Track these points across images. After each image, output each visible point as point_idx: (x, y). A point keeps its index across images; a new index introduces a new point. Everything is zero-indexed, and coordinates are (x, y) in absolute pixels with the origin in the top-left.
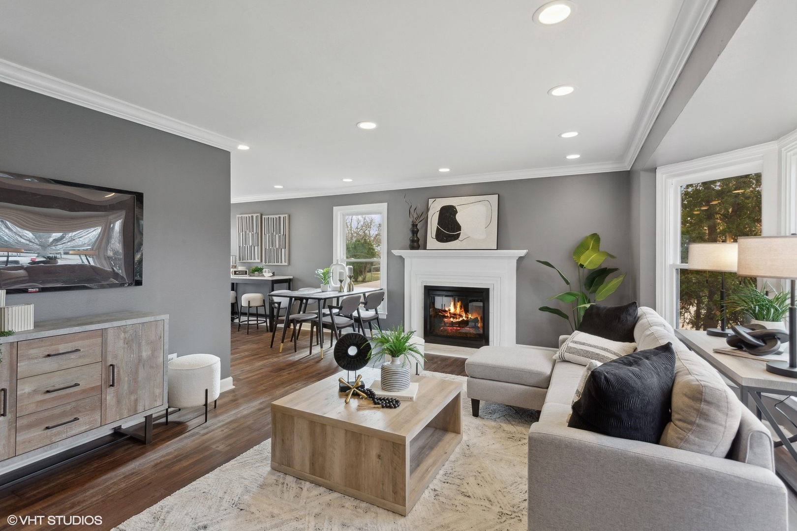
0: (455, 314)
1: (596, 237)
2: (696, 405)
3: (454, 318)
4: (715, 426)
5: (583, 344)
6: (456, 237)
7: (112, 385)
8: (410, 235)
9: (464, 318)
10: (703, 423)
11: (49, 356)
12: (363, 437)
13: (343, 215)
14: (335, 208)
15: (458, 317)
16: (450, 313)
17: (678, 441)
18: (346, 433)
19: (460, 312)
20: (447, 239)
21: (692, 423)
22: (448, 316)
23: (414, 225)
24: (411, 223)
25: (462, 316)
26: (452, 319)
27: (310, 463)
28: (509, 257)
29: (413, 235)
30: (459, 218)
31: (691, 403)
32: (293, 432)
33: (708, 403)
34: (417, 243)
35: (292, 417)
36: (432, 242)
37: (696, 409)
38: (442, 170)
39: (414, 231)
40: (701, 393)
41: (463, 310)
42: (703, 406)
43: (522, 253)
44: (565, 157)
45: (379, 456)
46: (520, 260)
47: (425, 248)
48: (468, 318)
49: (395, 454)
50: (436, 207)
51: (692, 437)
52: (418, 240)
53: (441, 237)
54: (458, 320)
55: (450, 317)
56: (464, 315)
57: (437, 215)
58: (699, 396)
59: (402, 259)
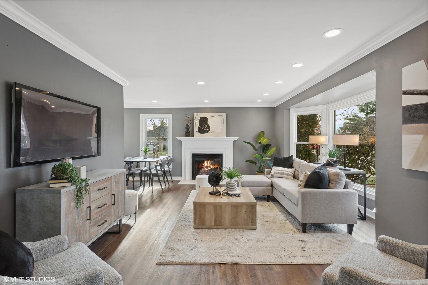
0: (207, 166)
1: (263, 132)
2: (338, 177)
3: (206, 168)
4: (342, 181)
5: (280, 170)
6: (208, 131)
7: (114, 204)
8: (185, 130)
9: (211, 168)
10: (340, 181)
11: (99, 190)
12: (239, 206)
13: (145, 119)
14: (141, 115)
15: (208, 167)
16: (205, 166)
17: (334, 187)
18: (231, 206)
19: (209, 165)
20: (203, 132)
21: (337, 182)
22: (204, 168)
23: (188, 125)
24: (186, 124)
25: (210, 167)
26: (206, 169)
27: (214, 222)
28: (231, 140)
29: (187, 130)
30: (209, 122)
31: (336, 177)
32: (206, 211)
33: (341, 176)
34: (189, 133)
35: (205, 205)
36: (196, 133)
37: (338, 178)
38: (205, 101)
39: (188, 128)
40: (339, 174)
41: (211, 164)
42: (339, 177)
43: (236, 138)
44: (256, 101)
45: (246, 212)
46: (235, 141)
47: (193, 136)
48: (213, 167)
49: (252, 209)
50: (198, 117)
51: (337, 185)
52: (189, 132)
53: (201, 131)
54: (208, 169)
55: (205, 168)
56: (211, 166)
57: (198, 121)
58: (338, 175)
59: (180, 141)
